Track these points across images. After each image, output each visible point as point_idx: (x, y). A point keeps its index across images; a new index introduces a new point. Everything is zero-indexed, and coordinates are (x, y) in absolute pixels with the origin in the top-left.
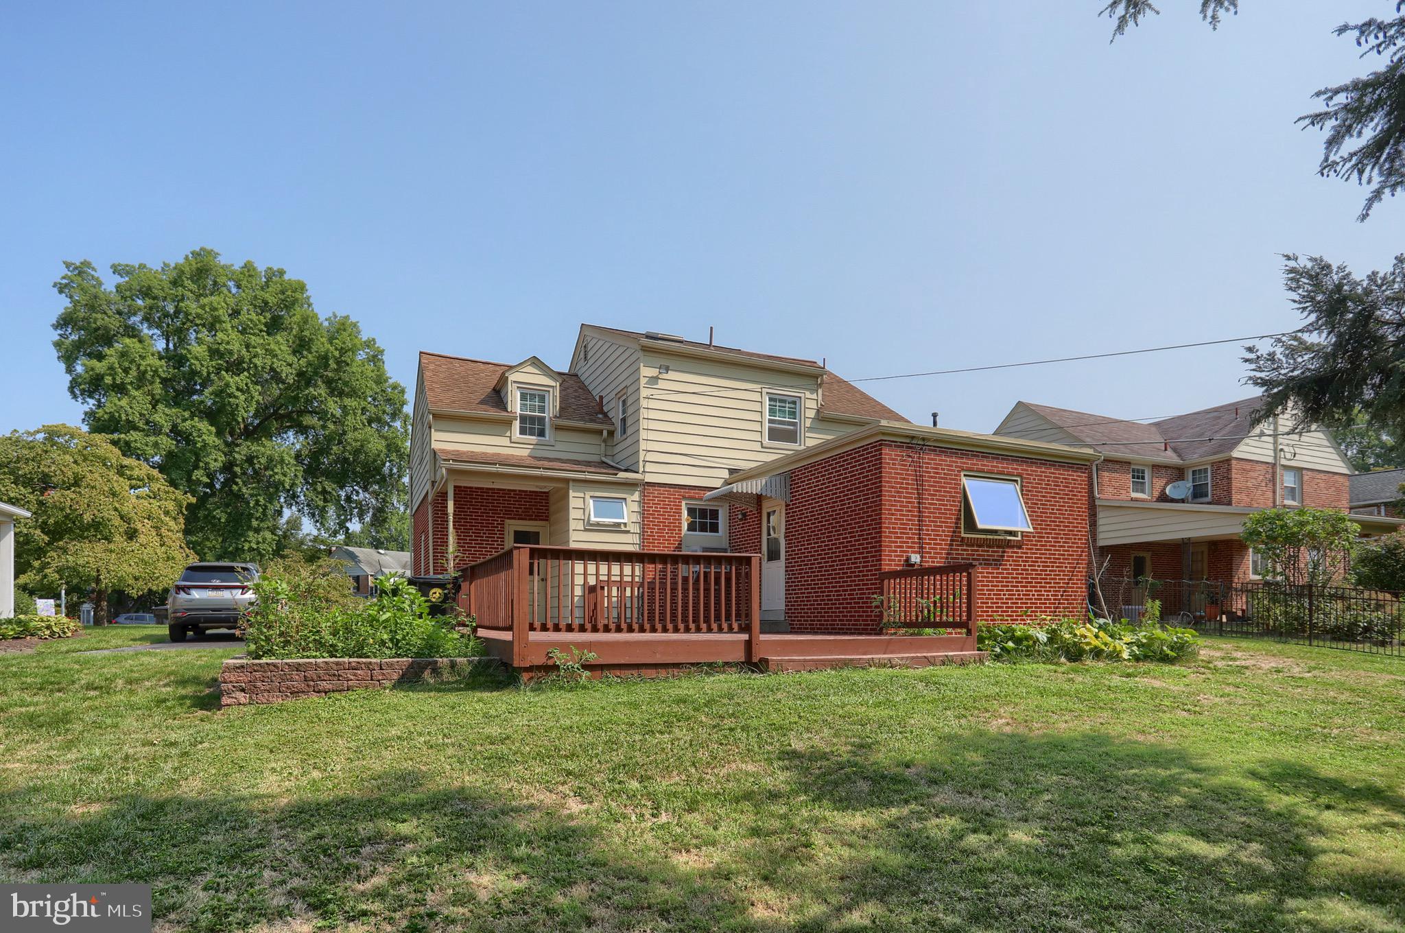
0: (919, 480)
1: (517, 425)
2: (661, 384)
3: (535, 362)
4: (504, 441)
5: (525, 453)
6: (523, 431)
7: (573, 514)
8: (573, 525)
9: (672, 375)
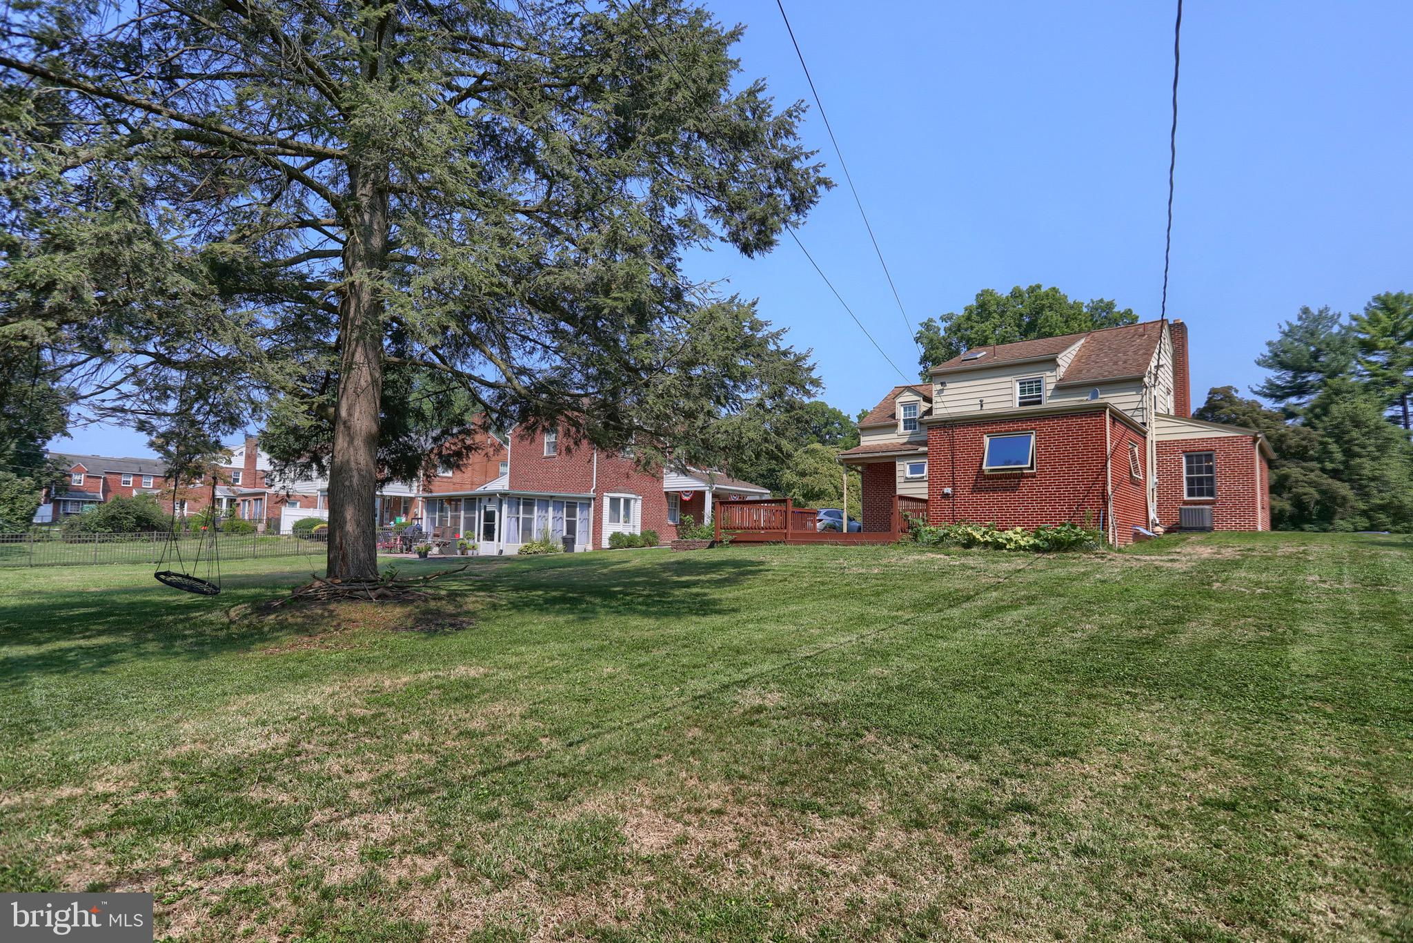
0: (952, 444)
1: (901, 425)
2: (945, 393)
3: (908, 388)
4: (895, 436)
5: (905, 440)
6: (906, 428)
7: (898, 474)
8: (898, 480)
9: (949, 386)
